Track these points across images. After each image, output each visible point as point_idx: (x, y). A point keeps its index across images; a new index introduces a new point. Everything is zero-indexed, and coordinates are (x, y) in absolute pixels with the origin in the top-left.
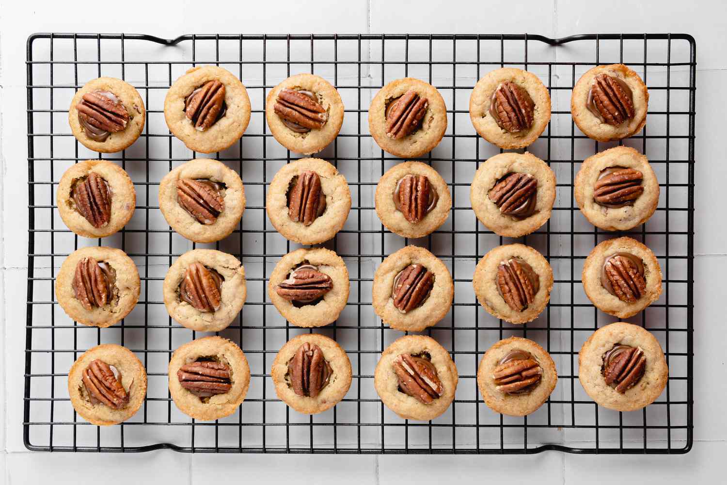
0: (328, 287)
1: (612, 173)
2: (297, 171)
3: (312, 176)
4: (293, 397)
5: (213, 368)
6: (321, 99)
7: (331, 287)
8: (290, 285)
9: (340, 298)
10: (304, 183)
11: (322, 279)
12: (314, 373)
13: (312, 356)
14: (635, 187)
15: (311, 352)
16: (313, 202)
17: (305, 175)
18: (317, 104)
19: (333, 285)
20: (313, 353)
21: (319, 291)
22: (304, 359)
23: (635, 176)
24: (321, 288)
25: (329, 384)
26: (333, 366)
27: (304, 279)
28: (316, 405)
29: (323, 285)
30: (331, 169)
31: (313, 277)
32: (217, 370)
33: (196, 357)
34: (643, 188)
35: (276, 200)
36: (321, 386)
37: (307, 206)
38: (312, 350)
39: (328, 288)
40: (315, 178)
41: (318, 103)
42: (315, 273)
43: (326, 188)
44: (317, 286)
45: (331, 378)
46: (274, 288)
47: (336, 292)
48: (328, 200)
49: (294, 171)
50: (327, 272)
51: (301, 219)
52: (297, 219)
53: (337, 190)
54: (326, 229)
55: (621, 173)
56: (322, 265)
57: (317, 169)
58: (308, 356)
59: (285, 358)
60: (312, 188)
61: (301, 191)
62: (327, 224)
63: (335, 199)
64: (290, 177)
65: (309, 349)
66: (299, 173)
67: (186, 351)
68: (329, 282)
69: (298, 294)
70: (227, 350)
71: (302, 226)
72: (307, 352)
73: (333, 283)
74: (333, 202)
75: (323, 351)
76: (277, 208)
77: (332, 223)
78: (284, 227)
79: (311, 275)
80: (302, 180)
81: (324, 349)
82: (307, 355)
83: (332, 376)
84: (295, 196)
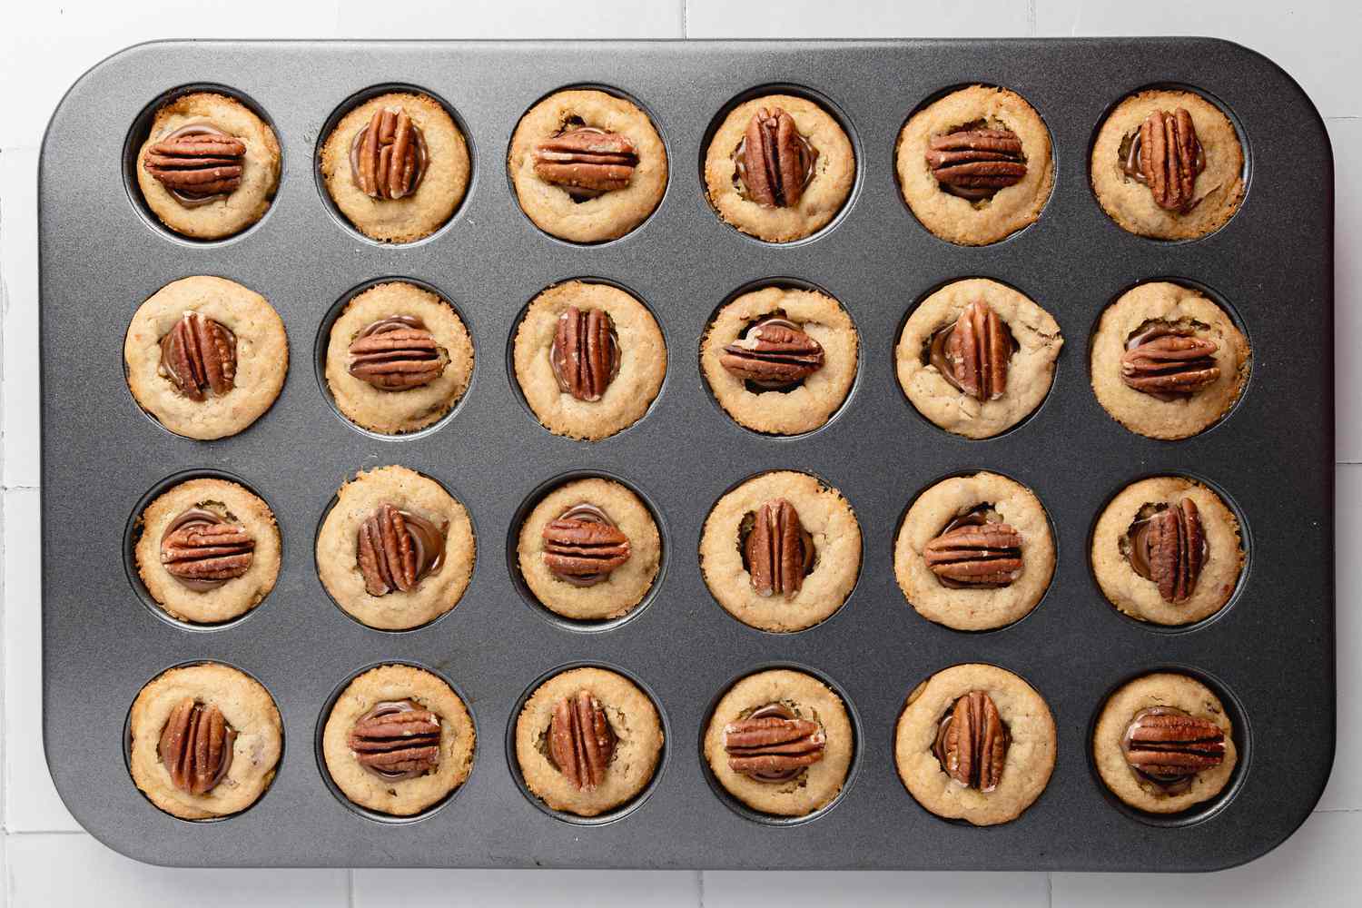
0: (815, 363)
2: (749, 504)
3: (781, 507)
4: (755, 213)
8: (747, 350)
10: (768, 525)
12: (785, 155)
13: (778, 127)
15: (774, 120)
16: (792, 556)
17: (768, 509)
20: (778, 122)
21: (799, 368)
22: (762, 137)
24: (804, 364)
25: (816, 178)
26: (817, 143)
27: (774, 342)
28: (800, 221)
29: (809, 359)
30: (809, 486)
31: (790, 341)
35: (722, 563)
36: (802, 182)
37: (784, 564)
38: (775, 117)
40: (787, 511)
43: (809, 521)
44: (796, 358)
45: (817, 167)
46: (716, 351)
47: (829, 375)
48: (818, 540)
49: (743, 505)
50: (817, 336)
51: (777, 590)
52: (769, 592)
53: (831, 520)
54: (826, 596)
56: (810, 322)
57: (785, 492)
58: (770, 127)
59: (726, 145)
60: (787, 530)
61: (767, 540)
62: (825, 586)
63: (831, 537)
64: (739, 517)
65: (769, 115)
66: (755, 507)
69: (760, 368)
71: (782, 599)
72: (766, 120)
74: (828, 544)
75: (795, 119)
76: (729, 578)
77: (837, 581)
78: (749, 608)
80: (765, 519)
81: (795, 116)
82: (767, 126)
83: (818, 161)
84: (758, 551)
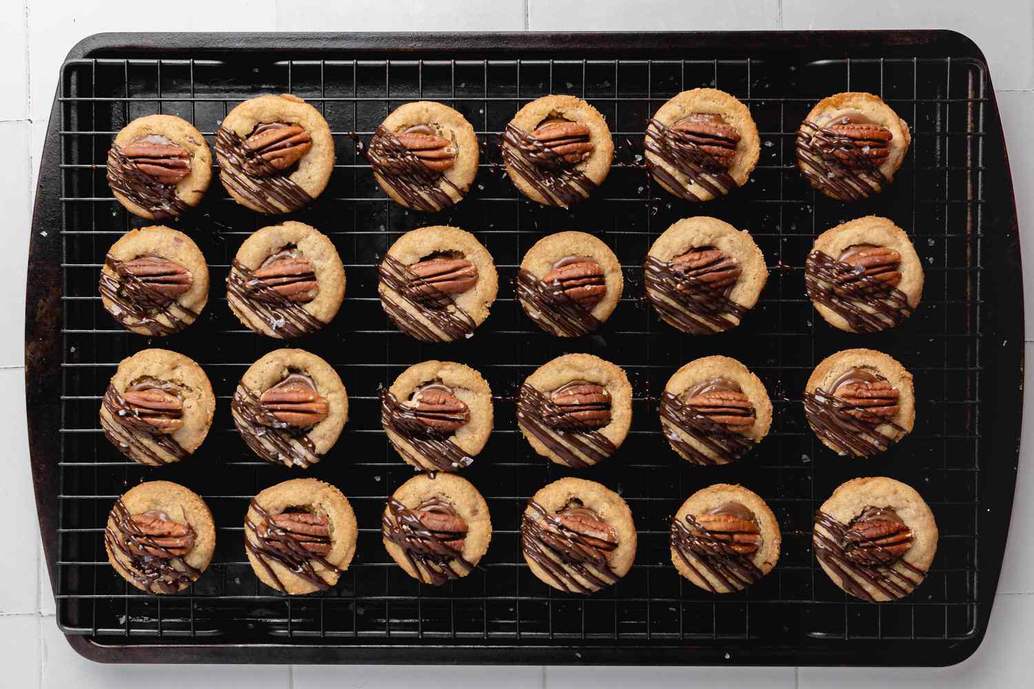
1: (858, 254)
5: (306, 523)
6: (438, 128)
7: (467, 419)
9: (477, 436)
11: (456, 409)
14: (890, 274)
18: (436, 138)
19: (470, 417)
23: (889, 258)
32: (312, 525)
33: (283, 507)
34: (901, 274)
39: (463, 422)
41: (436, 135)
42: (448, 399)
55: (870, 253)
67: (269, 498)
68: (464, 414)
70: (326, 497)
73: (471, 415)
79: (441, 400)
